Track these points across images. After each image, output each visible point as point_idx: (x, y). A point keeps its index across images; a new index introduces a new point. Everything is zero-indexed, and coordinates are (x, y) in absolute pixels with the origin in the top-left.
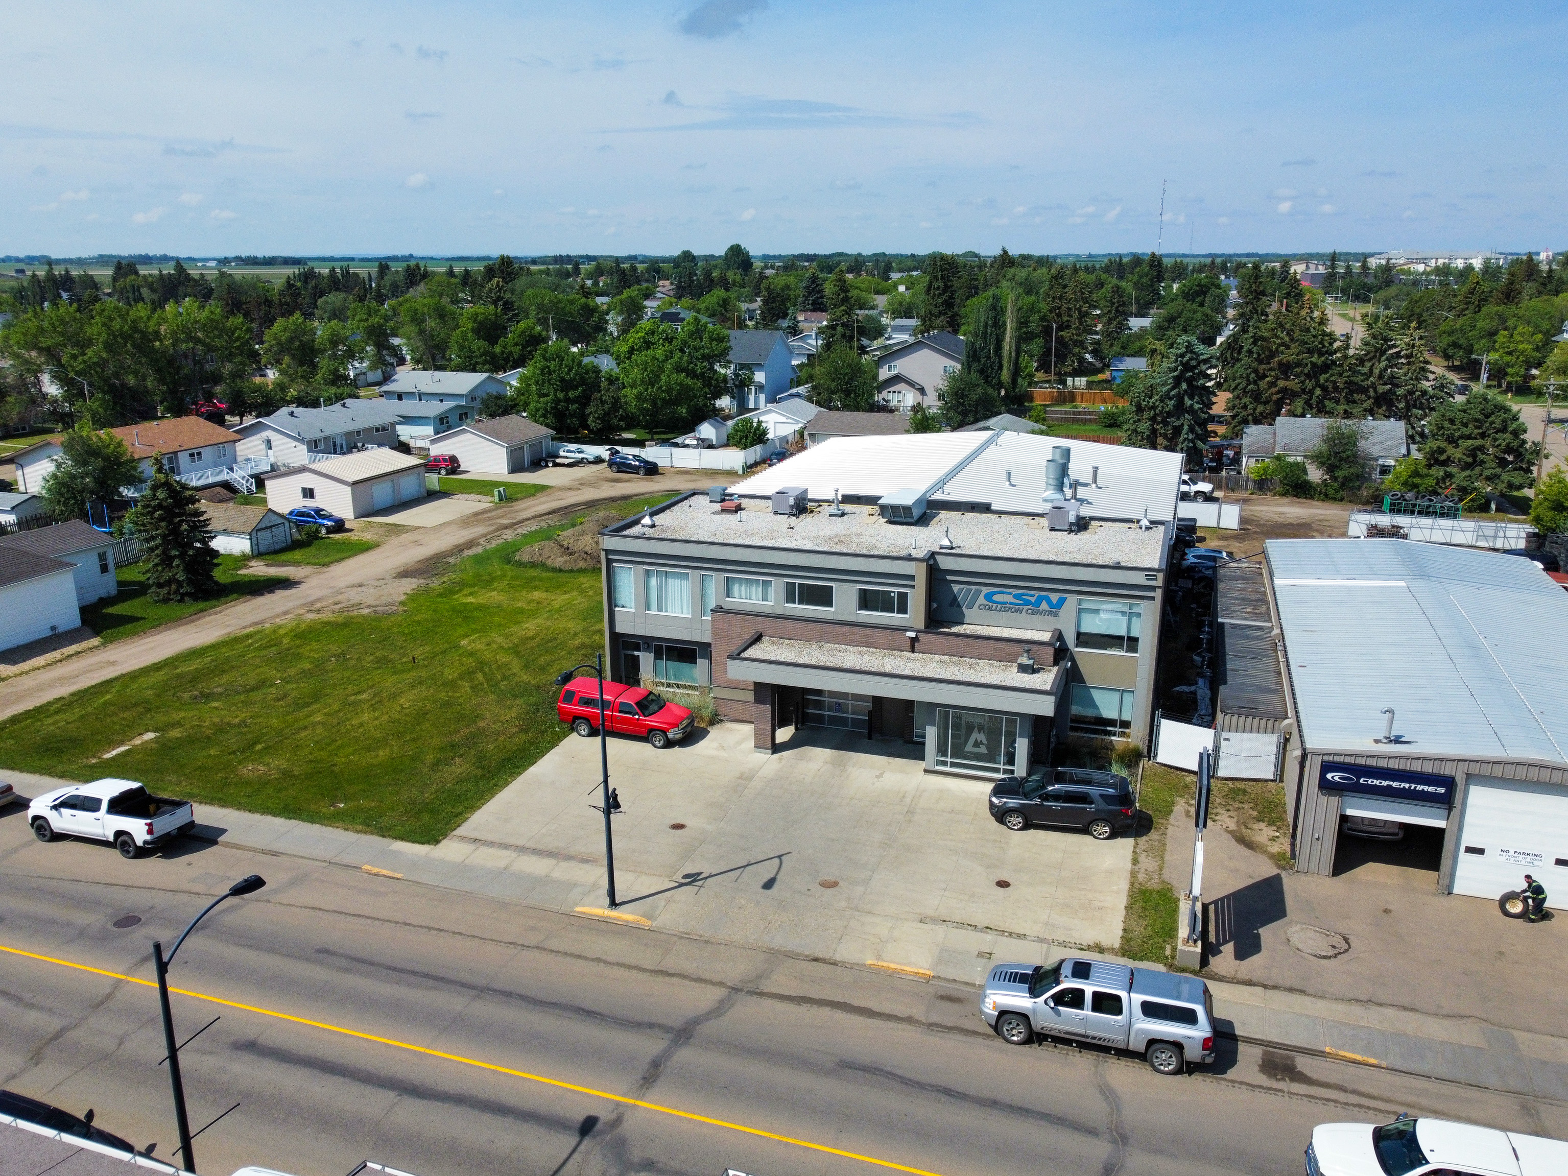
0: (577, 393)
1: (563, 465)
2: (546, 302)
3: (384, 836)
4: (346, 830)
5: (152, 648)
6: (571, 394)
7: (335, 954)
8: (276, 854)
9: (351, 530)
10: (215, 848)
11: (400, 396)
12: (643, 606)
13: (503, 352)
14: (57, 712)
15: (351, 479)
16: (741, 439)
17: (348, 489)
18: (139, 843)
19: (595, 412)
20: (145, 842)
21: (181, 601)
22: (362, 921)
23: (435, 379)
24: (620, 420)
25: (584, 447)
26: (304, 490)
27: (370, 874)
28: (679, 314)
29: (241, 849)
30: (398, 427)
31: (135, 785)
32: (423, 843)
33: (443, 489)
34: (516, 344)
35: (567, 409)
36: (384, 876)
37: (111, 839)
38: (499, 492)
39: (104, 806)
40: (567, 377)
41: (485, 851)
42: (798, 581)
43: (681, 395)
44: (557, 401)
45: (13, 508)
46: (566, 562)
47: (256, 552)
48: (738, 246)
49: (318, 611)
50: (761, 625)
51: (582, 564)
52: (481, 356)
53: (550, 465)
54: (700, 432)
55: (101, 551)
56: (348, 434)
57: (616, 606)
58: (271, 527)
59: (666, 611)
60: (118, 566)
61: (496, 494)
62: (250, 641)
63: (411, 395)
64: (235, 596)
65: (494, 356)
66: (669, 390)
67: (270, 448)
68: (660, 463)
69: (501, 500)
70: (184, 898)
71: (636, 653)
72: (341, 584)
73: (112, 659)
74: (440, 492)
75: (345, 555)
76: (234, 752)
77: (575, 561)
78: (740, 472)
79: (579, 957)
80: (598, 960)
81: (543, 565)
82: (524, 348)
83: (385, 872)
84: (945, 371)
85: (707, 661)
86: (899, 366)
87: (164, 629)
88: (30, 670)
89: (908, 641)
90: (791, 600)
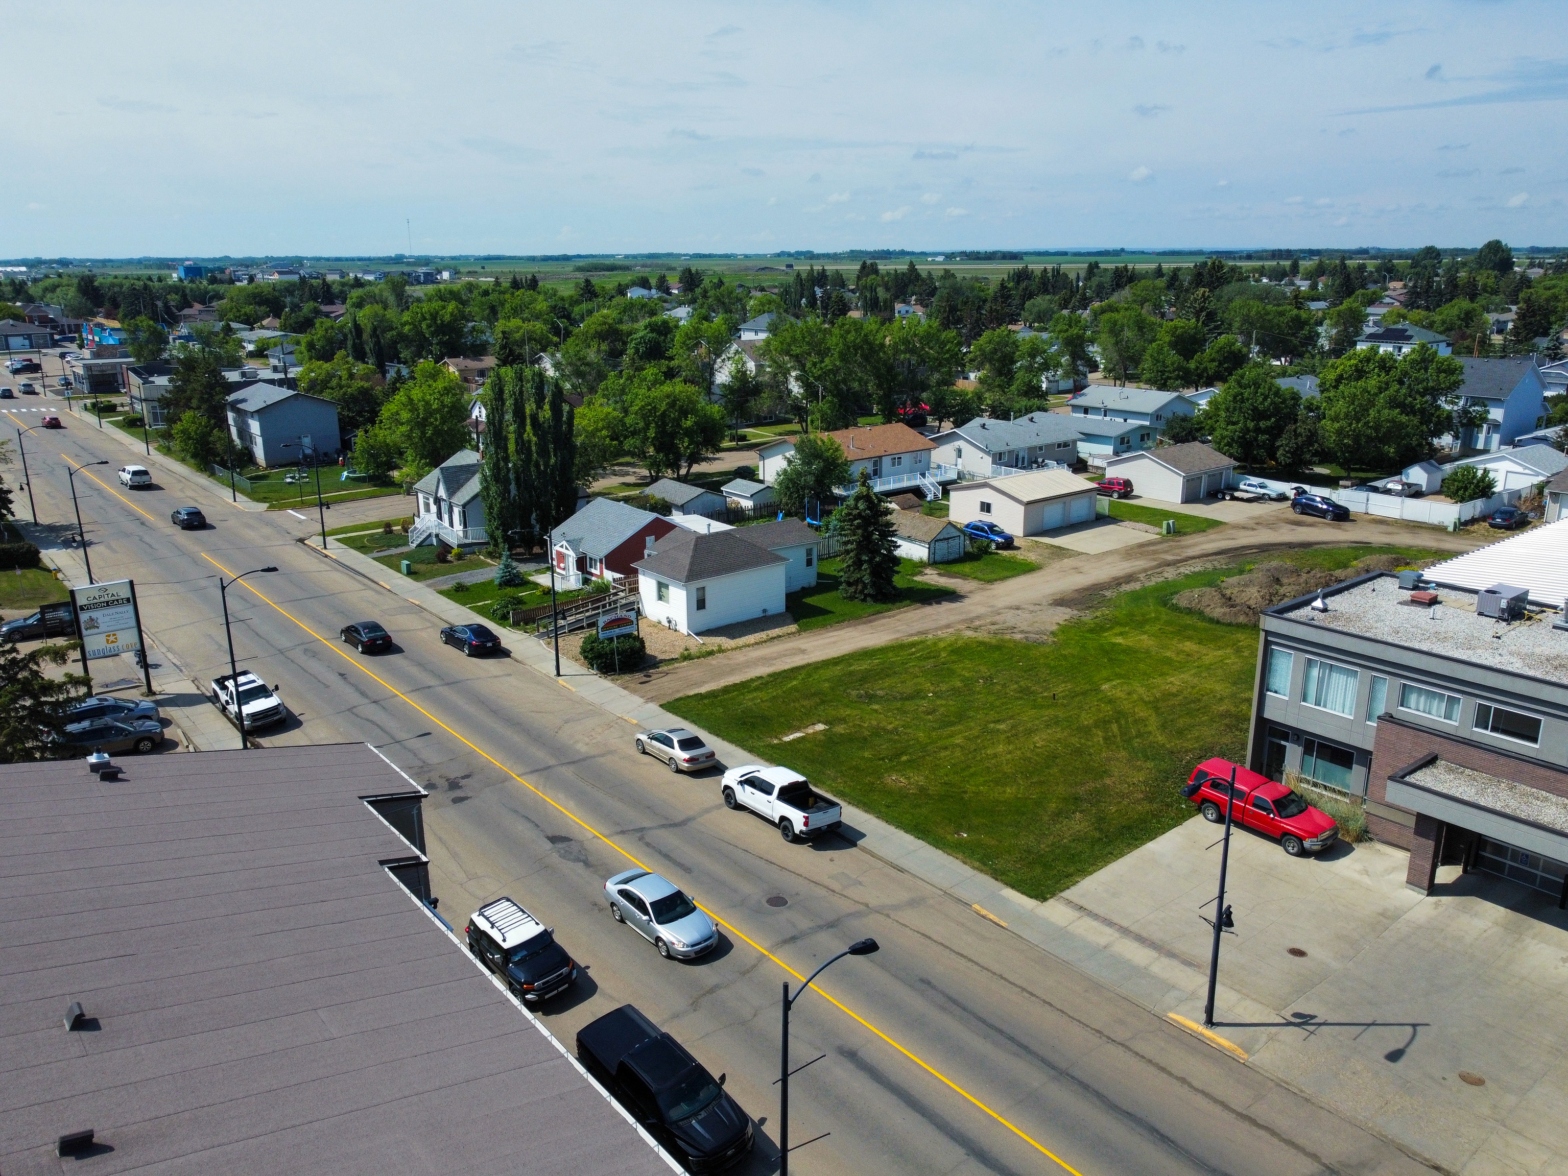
0: (1268, 423)
1: (1242, 500)
2: (1253, 313)
3: (997, 879)
4: (965, 863)
5: (834, 643)
6: (1262, 424)
7: (934, 987)
8: (901, 870)
9: (1018, 548)
10: (853, 850)
11: (1086, 411)
12: (1299, 696)
13: (1197, 368)
14: (757, 689)
15: (1026, 500)
16: (1458, 490)
17: (1022, 508)
18: (797, 831)
19: (1287, 445)
20: (801, 832)
21: (864, 600)
22: (963, 961)
23: (1123, 396)
24: (1314, 455)
25: (1268, 482)
26: (983, 504)
27: (978, 914)
28: (1406, 330)
29: (873, 856)
30: (1079, 444)
31: (801, 778)
32: (1031, 897)
33: (1112, 514)
34: (1213, 360)
35: (1256, 439)
36: (991, 920)
37: (777, 821)
38: (1168, 524)
39: (776, 792)
40: (1261, 407)
41: (1088, 922)
42: (1494, 705)
43: (1395, 432)
44: (1246, 430)
45: (752, 496)
46: (1224, 614)
47: (932, 560)
48: (1498, 242)
49: (976, 629)
50: (1437, 746)
51: (1242, 619)
52: (1174, 371)
53: (1228, 498)
54: (1407, 476)
55: (809, 547)
56: (1031, 449)
57: (1268, 690)
58: (948, 539)
59: (1325, 706)
60: (821, 558)
61: (1165, 526)
62: (913, 650)
63: (1096, 410)
64: (908, 602)
65: (1187, 372)
66: (1377, 428)
67: (960, 457)
68: (1352, 508)
69: (1168, 532)
70: (822, 892)
71: (1283, 743)
72: (1000, 604)
73: (803, 647)
74: (1108, 517)
75: (1008, 574)
76: (883, 759)
77: (1235, 614)
78: (1451, 529)
79: (1163, 1069)
80: (1183, 1080)
81: (1201, 614)
82: (1220, 364)
83: (991, 916)
85: (1365, 769)
87: (848, 625)
88: (743, 646)
90: (1482, 725)
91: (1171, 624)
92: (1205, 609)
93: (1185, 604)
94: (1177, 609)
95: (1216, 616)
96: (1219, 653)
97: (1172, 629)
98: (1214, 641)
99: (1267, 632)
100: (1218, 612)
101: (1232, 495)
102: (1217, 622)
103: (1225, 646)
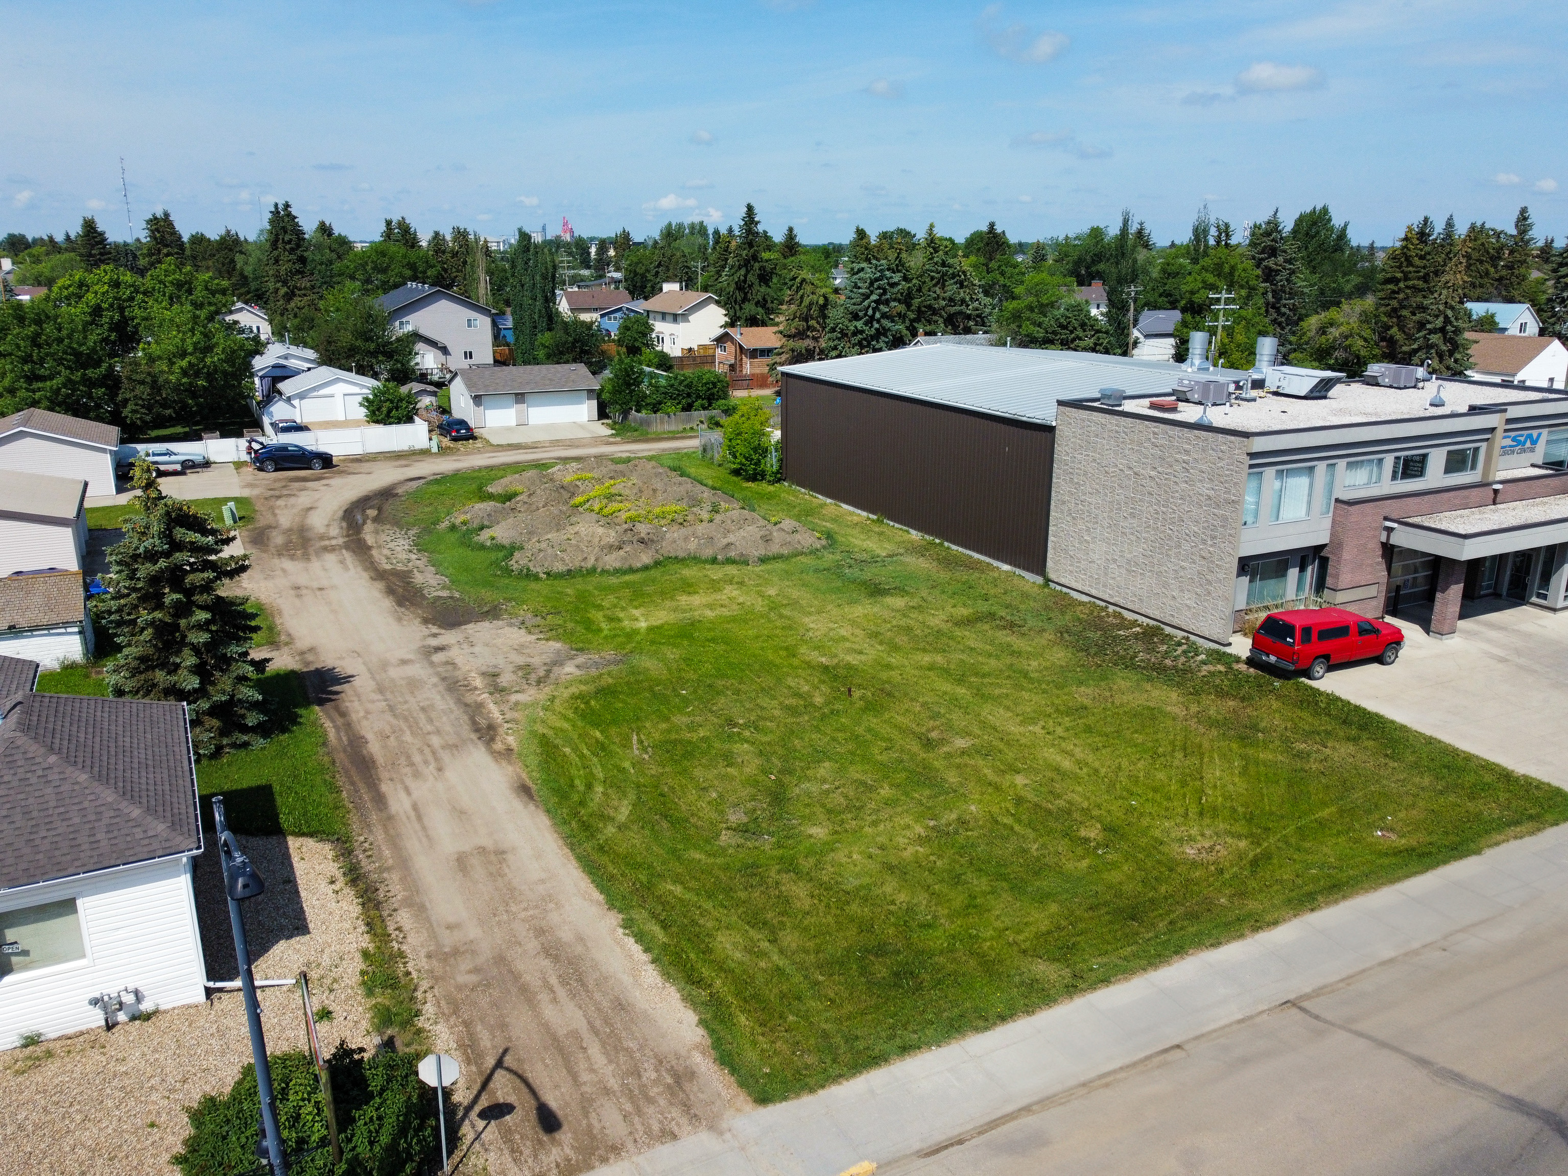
38: (230, 510)
42: (1404, 454)
61: (227, 514)
73: (459, 848)
84: (469, 326)
85: (1298, 569)
86: (414, 322)
87: (362, 786)
88: (368, 924)
89: (1492, 495)
90: (1394, 477)
91: (610, 589)
92: (590, 564)
93: (559, 567)
94: (560, 576)
95: (617, 565)
96: (730, 591)
97: (627, 592)
98: (690, 585)
99: (1252, 455)
100: (612, 561)
101: (158, 471)
102: (632, 570)
103: (715, 586)
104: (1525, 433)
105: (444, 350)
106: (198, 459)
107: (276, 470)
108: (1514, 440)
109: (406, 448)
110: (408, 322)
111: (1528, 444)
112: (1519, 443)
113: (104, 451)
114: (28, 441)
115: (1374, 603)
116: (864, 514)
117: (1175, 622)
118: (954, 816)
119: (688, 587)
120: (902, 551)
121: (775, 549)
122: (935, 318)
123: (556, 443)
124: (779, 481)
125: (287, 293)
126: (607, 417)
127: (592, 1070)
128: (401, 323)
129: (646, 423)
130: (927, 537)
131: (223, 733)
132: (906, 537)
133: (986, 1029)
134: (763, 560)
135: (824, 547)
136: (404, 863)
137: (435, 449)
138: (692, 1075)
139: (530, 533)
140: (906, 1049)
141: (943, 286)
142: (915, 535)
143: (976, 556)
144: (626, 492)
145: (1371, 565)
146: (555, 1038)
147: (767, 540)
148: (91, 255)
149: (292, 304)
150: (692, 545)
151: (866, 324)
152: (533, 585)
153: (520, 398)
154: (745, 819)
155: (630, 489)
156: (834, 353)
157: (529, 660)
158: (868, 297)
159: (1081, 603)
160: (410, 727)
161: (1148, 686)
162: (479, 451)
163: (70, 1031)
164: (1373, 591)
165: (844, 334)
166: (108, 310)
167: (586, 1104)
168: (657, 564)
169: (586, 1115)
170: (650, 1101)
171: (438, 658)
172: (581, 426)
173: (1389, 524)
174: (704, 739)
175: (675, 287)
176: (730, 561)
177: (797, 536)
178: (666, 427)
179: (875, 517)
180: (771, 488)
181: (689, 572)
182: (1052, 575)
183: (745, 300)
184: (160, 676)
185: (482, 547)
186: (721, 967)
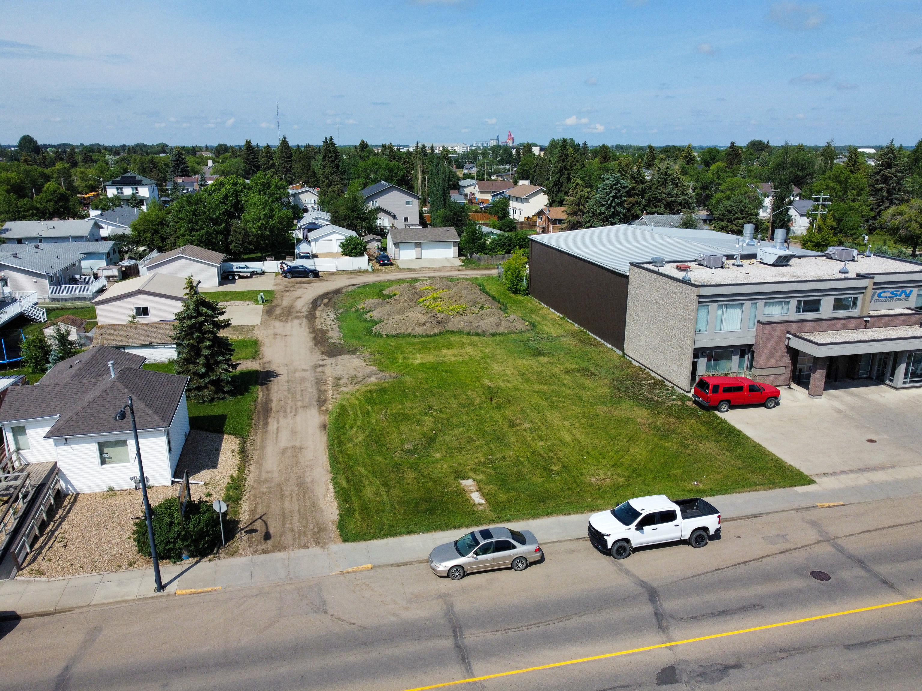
12: (713, 329)
18: (712, 533)
23: (49, 227)
26: (138, 309)
32: (809, 484)
38: (261, 296)
39: (679, 514)
42: (804, 299)
48: (28, 136)
57: (696, 331)
64: (253, 387)
67: (7, 285)
83: (832, 504)
84: (407, 204)
85: (738, 356)
86: (380, 202)
87: (261, 418)
88: (239, 468)
89: (864, 323)
90: (798, 311)
91: (413, 344)
92: (408, 332)
93: (393, 332)
94: (393, 336)
95: (421, 333)
96: (469, 349)
97: (419, 346)
98: (451, 345)
99: (700, 297)
100: (420, 331)
101: (239, 275)
102: (427, 336)
103: (463, 346)
104: (901, 290)
105: (394, 217)
106: (259, 270)
107: (292, 277)
108: (892, 293)
109: (357, 269)
110: (376, 202)
111: (903, 296)
112: (896, 295)
113: (214, 266)
114: (183, 260)
115: (783, 377)
116: (558, 314)
117: (670, 379)
118: (501, 455)
119: (450, 345)
120: (565, 334)
121: (501, 329)
122: (659, 204)
123: (431, 269)
124: (527, 294)
125: (328, 184)
126: (464, 255)
127: (291, 524)
128: (373, 203)
129: (480, 260)
130: (582, 328)
131: (216, 392)
132: (572, 327)
133: (447, 530)
134: (493, 335)
135: (528, 330)
136: (263, 448)
137: (370, 270)
138: (325, 530)
139: (389, 315)
140: (409, 533)
141: (665, 186)
142: (576, 327)
143: (599, 339)
144: (445, 297)
145: (780, 357)
146: (284, 513)
147: (498, 325)
148: (248, 159)
149: (330, 189)
150: (461, 326)
151: (606, 209)
152: (379, 340)
153: (418, 244)
154: (412, 447)
155: (447, 295)
156: (588, 225)
157: (357, 374)
158: (609, 194)
159: (634, 366)
160: (292, 398)
161: (636, 408)
162: (391, 272)
163: (124, 488)
164: (782, 370)
165: (594, 214)
166: (230, 197)
167: (283, 533)
168: (441, 333)
169: (281, 536)
170: (305, 535)
171: (319, 370)
172: (447, 260)
173: (788, 335)
174: (414, 414)
175: (526, 182)
176: (477, 334)
177: (515, 324)
178: (490, 262)
179: (562, 316)
180: (522, 298)
181: (453, 338)
182: (626, 352)
183: (559, 191)
184: (191, 367)
185: (366, 321)
186: (360, 498)
